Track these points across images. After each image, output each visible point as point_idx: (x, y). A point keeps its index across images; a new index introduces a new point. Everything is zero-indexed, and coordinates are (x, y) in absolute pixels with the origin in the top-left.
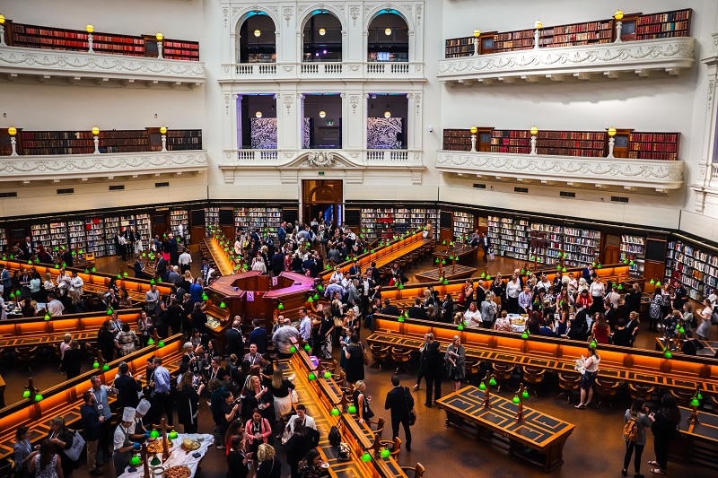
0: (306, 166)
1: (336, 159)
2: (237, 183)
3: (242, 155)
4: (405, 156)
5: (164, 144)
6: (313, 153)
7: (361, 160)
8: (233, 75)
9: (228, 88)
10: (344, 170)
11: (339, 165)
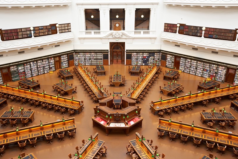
0: (111, 37)
1: (123, 34)
2: (85, 44)
3: (86, 33)
5: (58, 31)
6: (114, 32)
7: (133, 35)
9: (80, 6)
10: (126, 39)
11: (124, 37)
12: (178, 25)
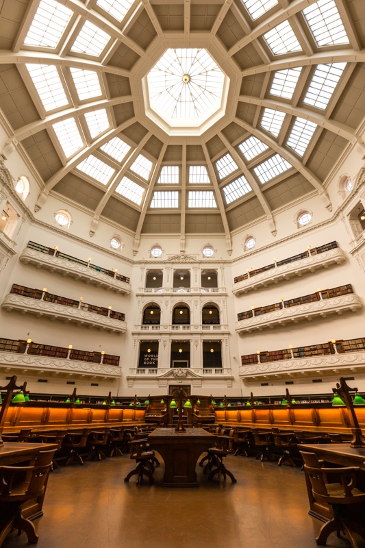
0: (171, 377)
1: (188, 373)
2: (134, 387)
3: (138, 371)
4: (221, 371)
5: (102, 360)
6: (176, 370)
7: (200, 374)
8: (139, 330)
9: (136, 336)
10: (192, 379)
11: (189, 377)
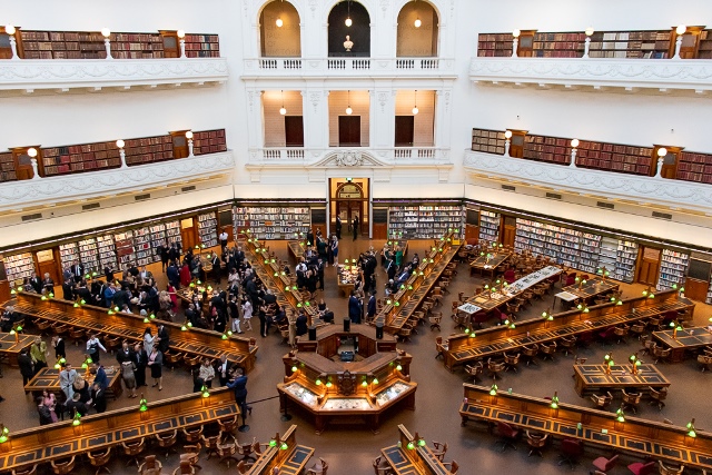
12: (509, 135)
